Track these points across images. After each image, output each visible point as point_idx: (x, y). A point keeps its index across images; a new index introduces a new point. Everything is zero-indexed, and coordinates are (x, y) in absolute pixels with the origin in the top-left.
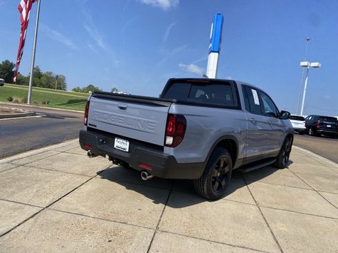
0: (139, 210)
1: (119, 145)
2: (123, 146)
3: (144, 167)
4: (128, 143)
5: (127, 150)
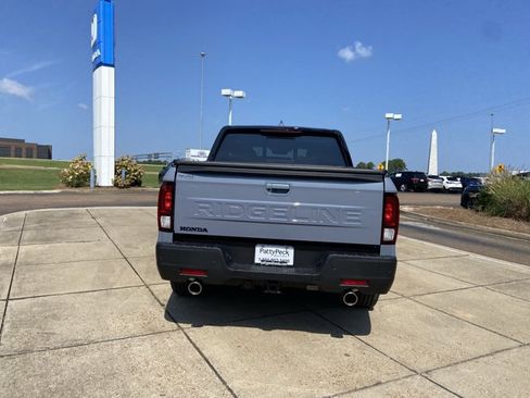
0: (346, 355)
1: (269, 257)
2: (280, 258)
3: (347, 285)
4: (291, 251)
5: (291, 263)
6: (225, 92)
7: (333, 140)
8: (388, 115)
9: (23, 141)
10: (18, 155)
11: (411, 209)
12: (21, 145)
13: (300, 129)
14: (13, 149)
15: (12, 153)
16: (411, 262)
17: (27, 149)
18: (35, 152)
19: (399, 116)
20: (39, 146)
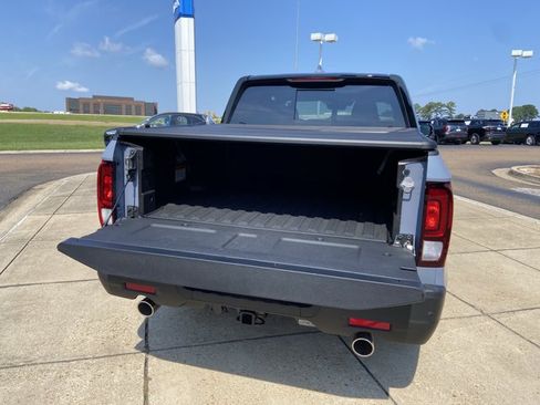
6: (315, 36)
7: (390, 89)
8: (514, 53)
9: (132, 99)
10: (128, 112)
11: (533, 170)
12: (131, 102)
13: (343, 76)
14: (124, 107)
15: (124, 111)
16: (510, 253)
17: (136, 107)
18: (143, 109)
19: (530, 53)
20: (146, 104)
